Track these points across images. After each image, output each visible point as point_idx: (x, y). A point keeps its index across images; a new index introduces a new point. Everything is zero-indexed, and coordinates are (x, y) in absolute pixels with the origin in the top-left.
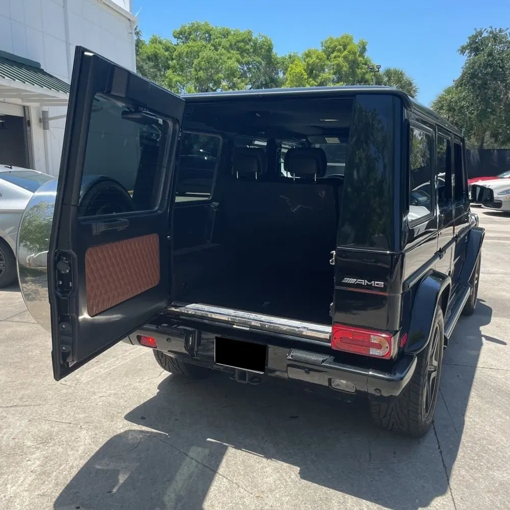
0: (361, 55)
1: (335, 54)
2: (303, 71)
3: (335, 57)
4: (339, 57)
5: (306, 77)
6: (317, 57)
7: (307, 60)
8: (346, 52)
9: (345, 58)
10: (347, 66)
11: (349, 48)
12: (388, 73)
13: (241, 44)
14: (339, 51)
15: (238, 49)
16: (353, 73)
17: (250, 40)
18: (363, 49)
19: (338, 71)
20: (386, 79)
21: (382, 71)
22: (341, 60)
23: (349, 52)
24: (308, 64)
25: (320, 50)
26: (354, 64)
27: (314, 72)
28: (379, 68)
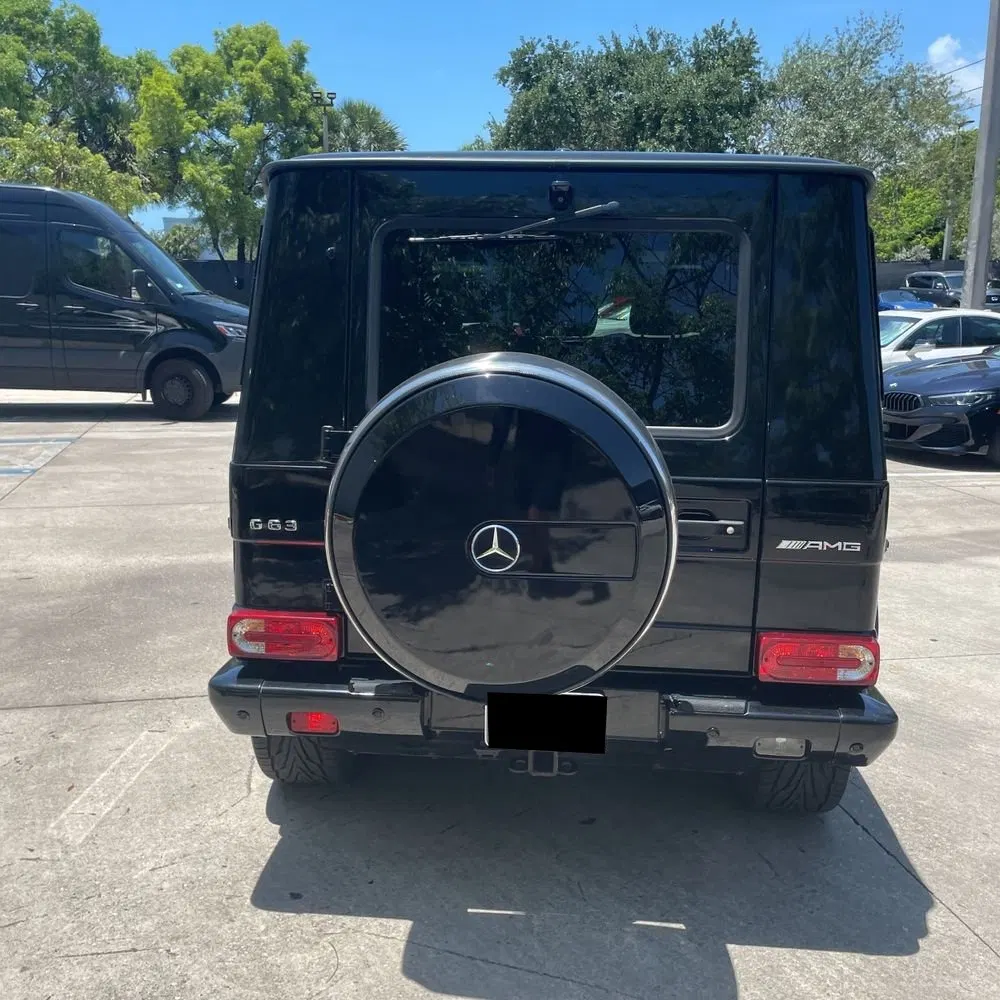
0: (297, 70)
1: (242, 62)
2: (174, 94)
3: (243, 69)
4: (251, 69)
5: (182, 105)
6: (206, 66)
7: (183, 68)
8: (264, 61)
9: (264, 71)
10: (271, 89)
11: (269, 52)
12: (351, 110)
13: (24, 21)
14: (250, 55)
15: (19, 31)
16: (283, 106)
17: (46, 14)
18: (301, 59)
19: (252, 99)
20: (346, 122)
21: (338, 105)
22: (256, 76)
23: (272, 61)
24: (187, 79)
25: (210, 49)
26: (284, 88)
27: (202, 95)
28: (332, 99)
